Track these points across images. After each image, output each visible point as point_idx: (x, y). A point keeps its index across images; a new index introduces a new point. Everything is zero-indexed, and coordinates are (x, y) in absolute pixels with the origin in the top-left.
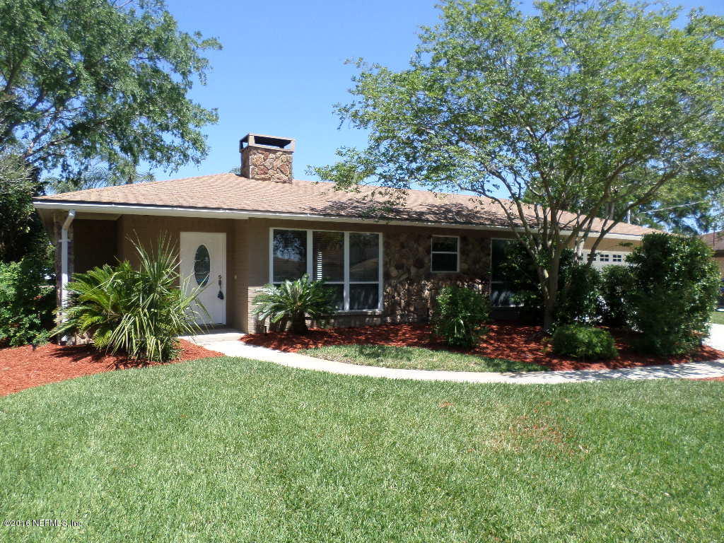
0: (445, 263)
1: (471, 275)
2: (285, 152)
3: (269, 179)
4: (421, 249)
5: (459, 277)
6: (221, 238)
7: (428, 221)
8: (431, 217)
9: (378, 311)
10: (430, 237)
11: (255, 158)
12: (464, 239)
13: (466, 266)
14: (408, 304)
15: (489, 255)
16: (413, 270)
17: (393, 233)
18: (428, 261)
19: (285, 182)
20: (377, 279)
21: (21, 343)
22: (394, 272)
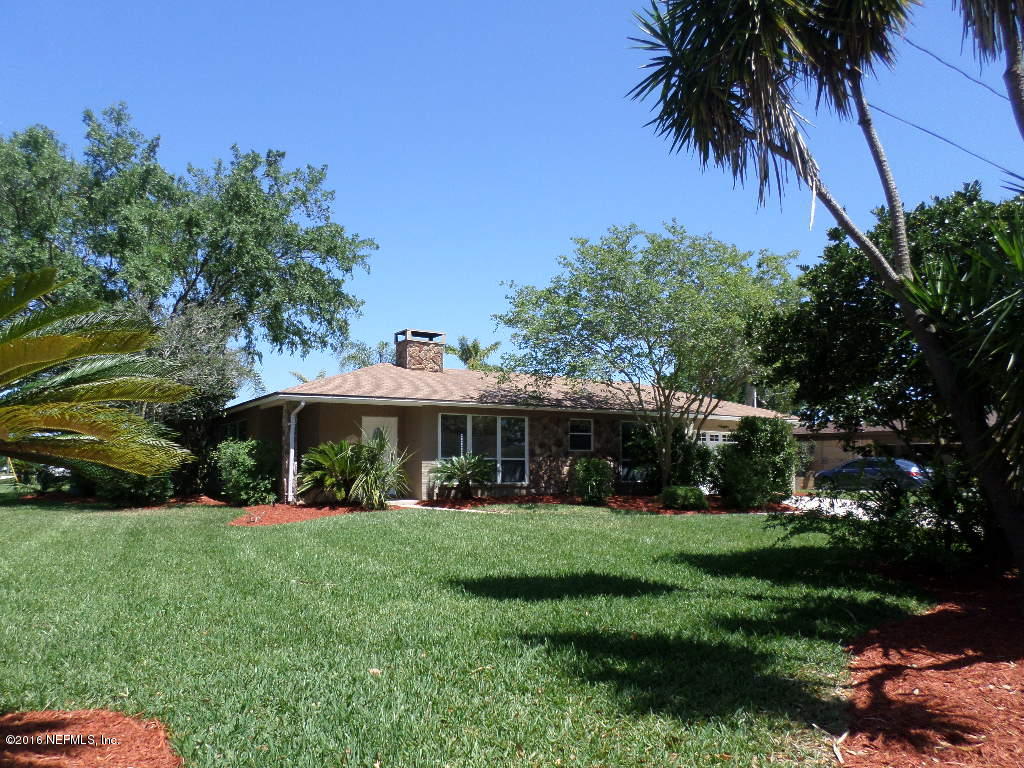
0: (580, 443)
1: (603, 453)
2: (436, 345)
3: (423, 369)
4: (560, 430)
5: (593, 455)
6: (393, 422)
7: (566, 406)
8: (568, 403)
9: (526, 483)
10: (568, 420)
11: (411, 350)
12: (597, 422)
13: (598, 446)
14: (550, 478)
15: (619, 435)
16: (554, 449)
17: (536, 417)
18: (567, 440)
19: (436, 371)
20: (523, 456)
21: (256, 503)
22: (538, 451)
